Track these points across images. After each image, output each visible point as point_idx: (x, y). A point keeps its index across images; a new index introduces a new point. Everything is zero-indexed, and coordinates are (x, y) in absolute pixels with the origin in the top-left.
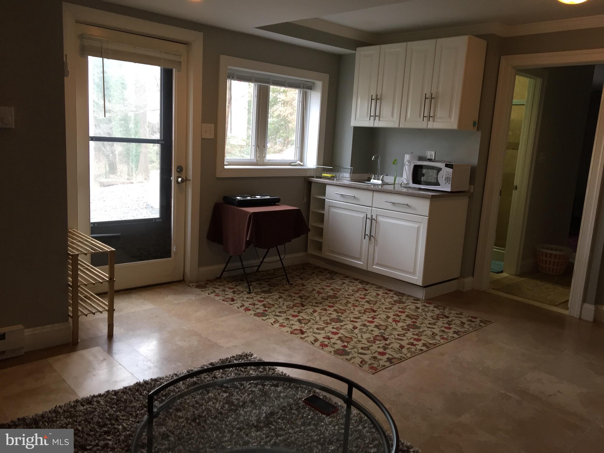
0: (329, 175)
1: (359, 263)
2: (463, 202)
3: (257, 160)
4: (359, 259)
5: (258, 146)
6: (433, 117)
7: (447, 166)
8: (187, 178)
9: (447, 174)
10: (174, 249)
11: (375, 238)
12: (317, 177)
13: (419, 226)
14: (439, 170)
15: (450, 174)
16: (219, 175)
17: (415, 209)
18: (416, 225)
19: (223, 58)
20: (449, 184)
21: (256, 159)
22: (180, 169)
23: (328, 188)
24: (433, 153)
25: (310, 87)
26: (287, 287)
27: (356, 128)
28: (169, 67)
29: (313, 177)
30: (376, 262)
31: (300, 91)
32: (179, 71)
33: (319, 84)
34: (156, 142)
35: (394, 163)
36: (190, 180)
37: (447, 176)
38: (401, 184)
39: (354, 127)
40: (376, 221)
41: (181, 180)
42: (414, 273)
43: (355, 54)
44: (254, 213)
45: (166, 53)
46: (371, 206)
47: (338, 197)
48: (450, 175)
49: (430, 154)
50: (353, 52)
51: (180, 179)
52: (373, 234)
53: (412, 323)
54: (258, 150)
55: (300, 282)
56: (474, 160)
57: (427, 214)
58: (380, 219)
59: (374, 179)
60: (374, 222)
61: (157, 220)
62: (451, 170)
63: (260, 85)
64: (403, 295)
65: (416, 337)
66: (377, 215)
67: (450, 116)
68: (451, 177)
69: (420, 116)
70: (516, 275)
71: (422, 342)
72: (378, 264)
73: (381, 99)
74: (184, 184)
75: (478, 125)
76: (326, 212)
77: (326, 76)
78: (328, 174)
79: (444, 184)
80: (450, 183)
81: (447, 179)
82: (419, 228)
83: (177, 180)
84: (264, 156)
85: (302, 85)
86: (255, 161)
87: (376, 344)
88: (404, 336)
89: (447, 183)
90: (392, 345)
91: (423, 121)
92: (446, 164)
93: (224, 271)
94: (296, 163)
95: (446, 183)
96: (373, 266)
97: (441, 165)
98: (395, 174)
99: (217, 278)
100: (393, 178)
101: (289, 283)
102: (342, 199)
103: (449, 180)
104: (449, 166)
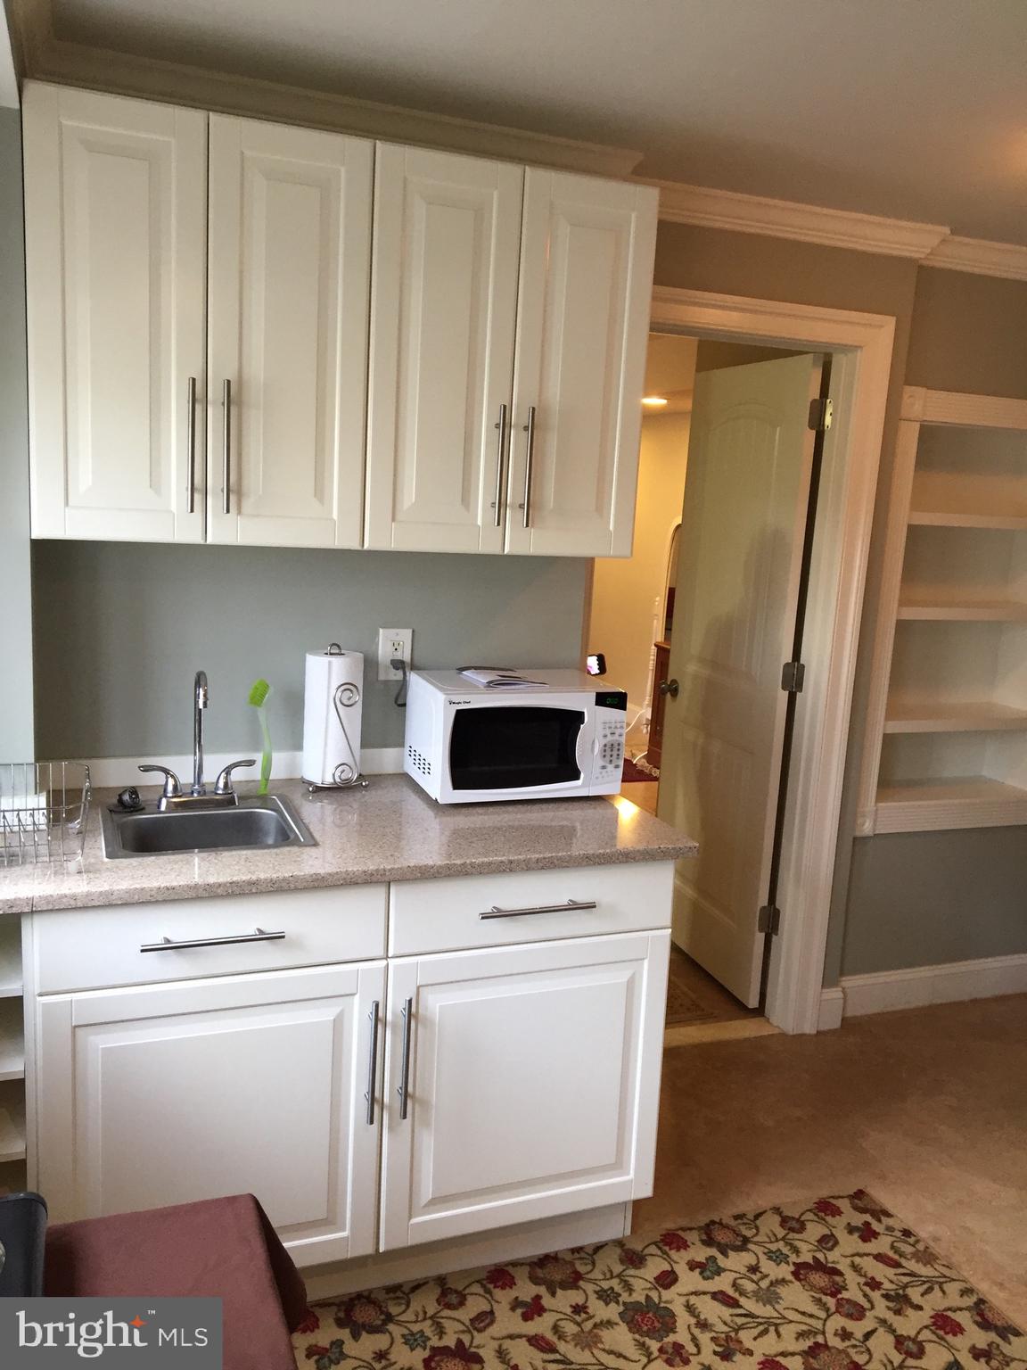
4: (329, 1221)
7: (601, 699)
9: (608, 732)
11: (414, 1098)
13: (634, 973)
14: (577, 717)
18: (620, 978)
20: (617, 767)
23: (45, 934)
24: (405, 636)
27: (44, 551)
30: (427, 1196)
37: (610, 738)
39: (35, 544)
40: (416, 1018)
42: (614, 1165)
46: (380, 953)
48: (620, 735)
52: (411, 1084)
57: (666, 919)
58: (437, 1001)
62: (619, 716)
66: (418, 988)
72: (438, 1201)
73: (239, 402)
79: (597, 770)
80: (621, 763)
81: (608, 753)
82: (631, 982)
89: (610, 767)
95: (604, 767)
96: (413, 1222)
97: (580, 701)
103: (615, 753)
104: (609, 701)
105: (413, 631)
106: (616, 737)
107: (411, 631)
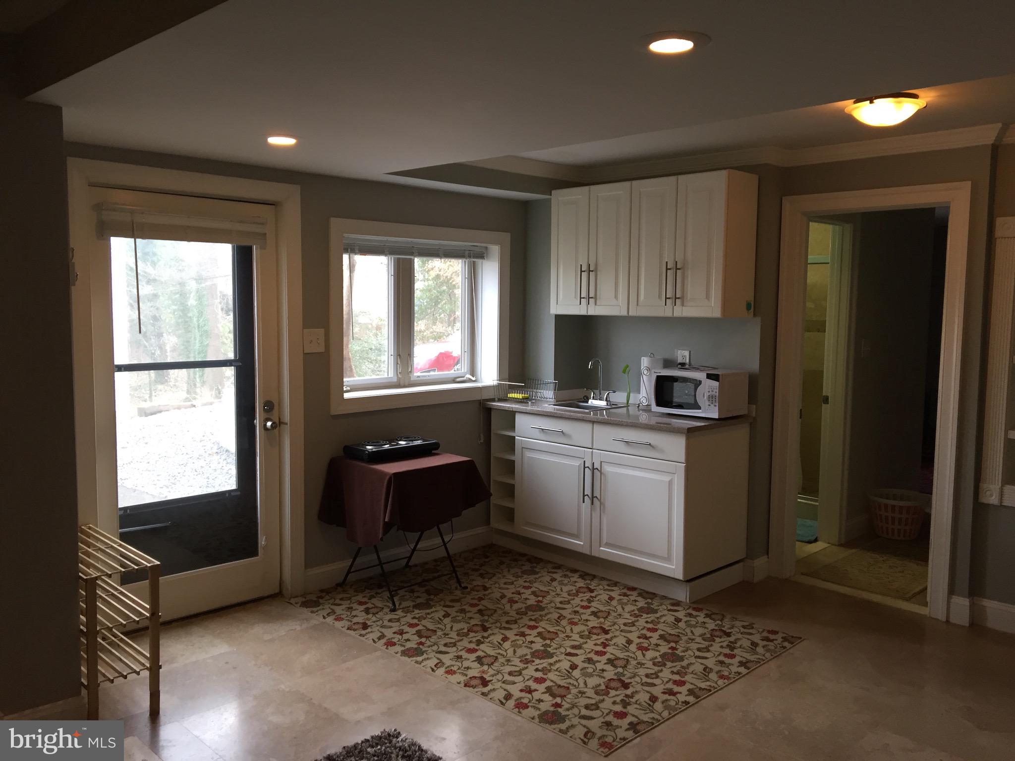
0: (520, 396)
1: (578, 544)
2: (740, 434)
3: (399, 379)
4: (577, 536)
5: (399, 355)
6: (682, 298)
7: (709, 376)
8: (281, 421)
9: (711, 390)
10: (262, 541)
11: (600, 500)
12: (500, 400)
13: (672, 479)
14: (697, 383)
15: (715, 390)
16: (336, 410)
17: (662, 451)
18: (666, 478)
19: (336, 223)
20: (715, 405)
21: (396, 377)
22: (269, 406)
23: (519, 419)
24: (687, 353)
25: (482, 256)
26: (458, 593)
27: (559, 318)
28: (246, 243)
29: (493, 400)
30: (604, 541)
31: (465, 262)
32: (263, 247)
33: (495, 250)
34: (228, 364)
35: (624, 372)
36: (287, 424)
37: (711, 393)
38: (638, 407)
39: (556, 315)
40: (600, 471)
41: (272, 425)
42: (668, 559)
43: (551, 199)
44: (396, 475)
45: (241, 222)
46: (590, 447)
47: (537, 433)
48: (716, 392)
49: (683, 355)
50: (548, 197)
51: (269, 424)
52: (597, 494)
53: (670, 651)
54: (399, 362)
55: (479, 582)
56: (754, 364)
57: (683, 460)
58: (607, 468)
59: (593, 398)
60: (597, 473)
61: (233, 494)
62: (716, 384)
63: (398, 259)
64: (653, 595)
65: (677, 677)
66: (601, 462)
67: (708, 297)
68: (717, 394)
69: (660, 297)
70: (841, 545)
71: (688, 686)
72: (608, 545)
73: (596, 271)
74: (276, 431)
75: (754, 307)
76: (516, 458)
77: (506, 237)
78: (517, 393)
79: (707, 406)
80: (717, 404)
81: (711, 399)
82: (670, 483)
83: (265, 425)
84: (410, 370)
85: (467, 253)
86: (395, 380)
87: (610, 698)
88: (657, 677)
89: (712, 405)
90: (637, 697)
91: (666, 305)
92: (708, 374)
93: (349, 572)
94: (464, 377)
95: (709, 405)
96: (601, 548)
97: (701, 376)
98: (628, 389)
99: (338, 585)
100: (626, 394)
101: (461, 586)
102: (542, 436)
103: (714, 399)
104: (712, 377)
105: (690, 352)
106: (714, 393)
107: (689, 351)
